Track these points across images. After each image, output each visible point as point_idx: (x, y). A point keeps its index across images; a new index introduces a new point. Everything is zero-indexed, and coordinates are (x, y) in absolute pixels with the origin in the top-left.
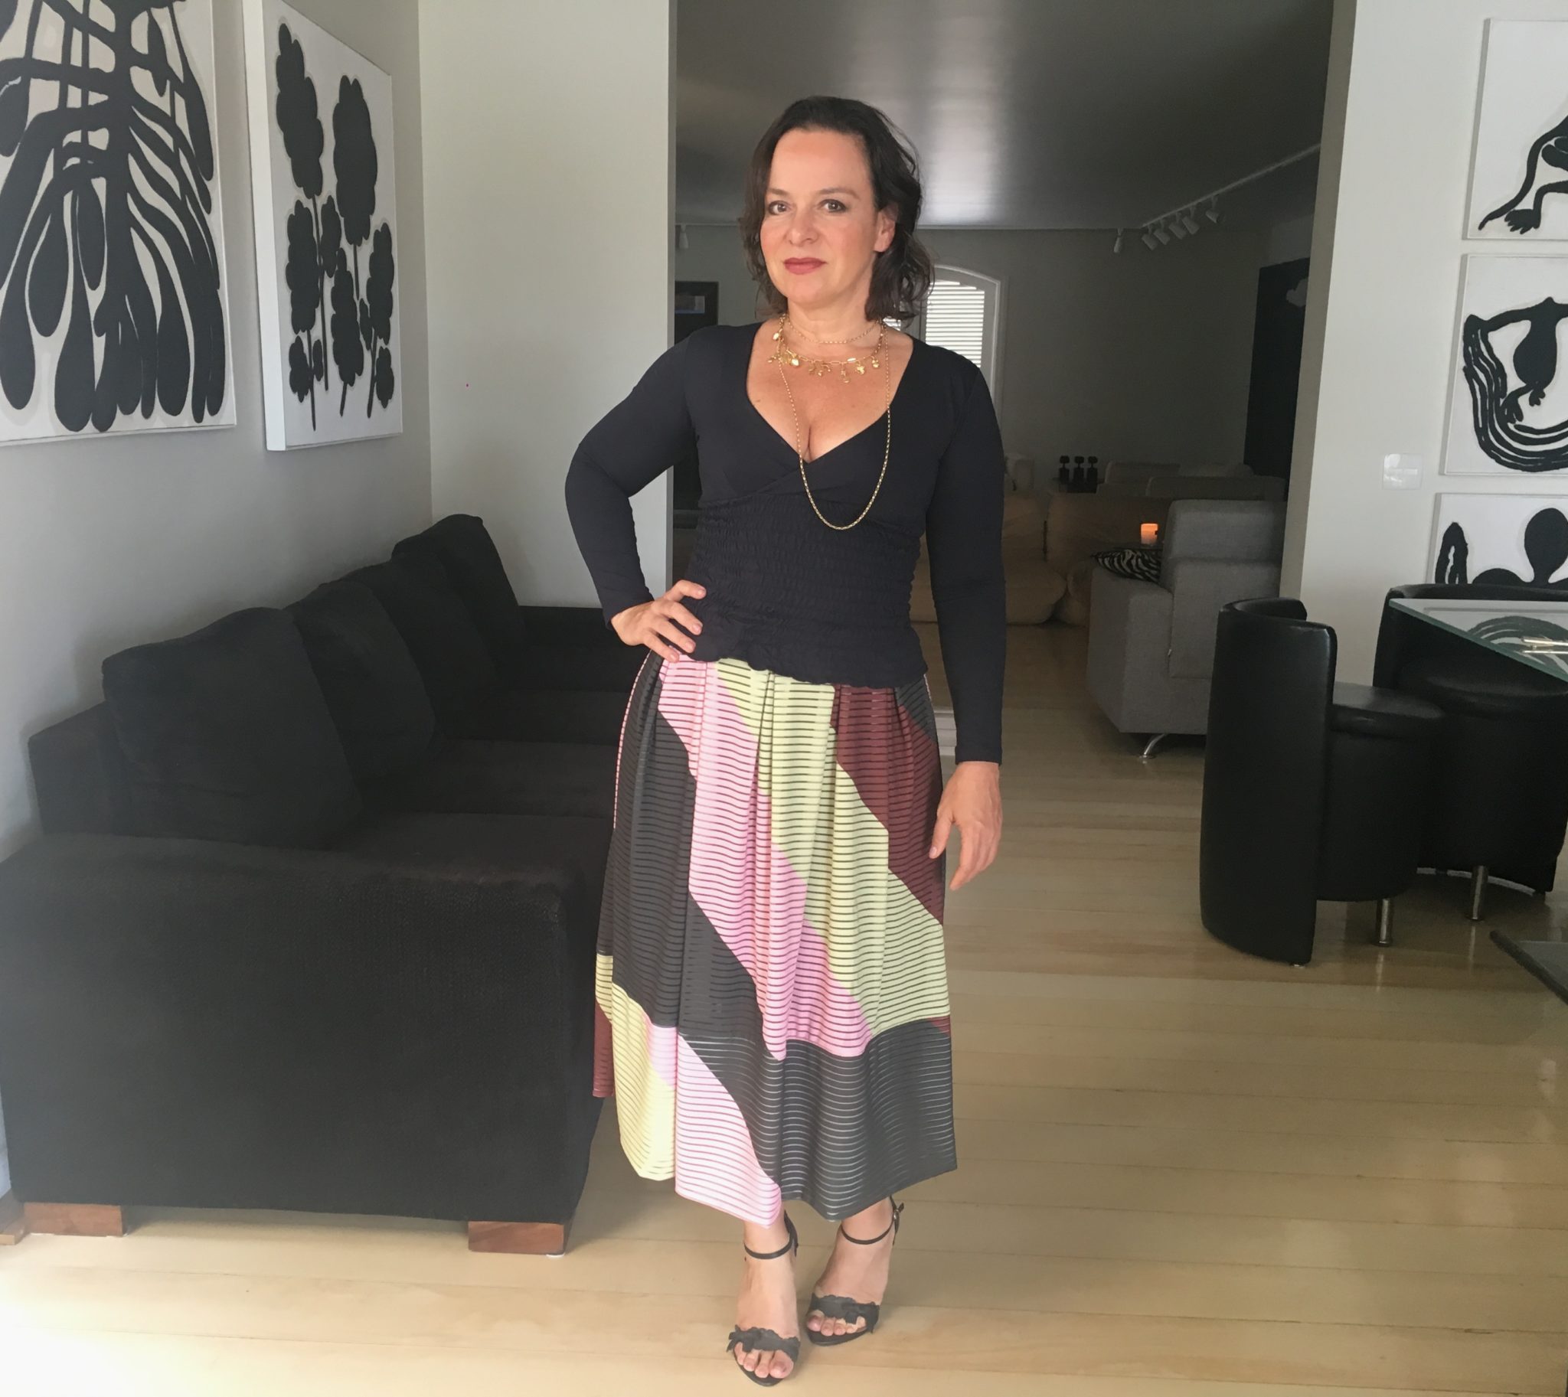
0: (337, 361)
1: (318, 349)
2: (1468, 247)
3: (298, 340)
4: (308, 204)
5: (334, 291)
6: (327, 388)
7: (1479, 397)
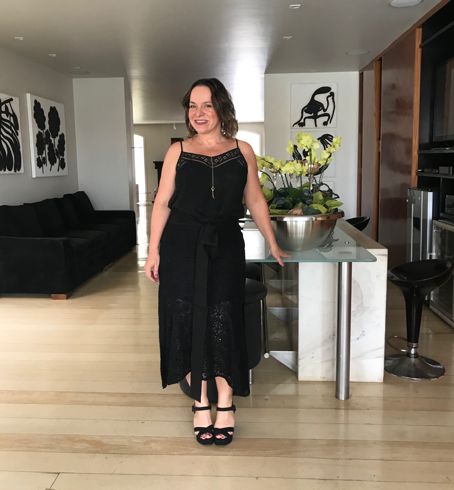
0: (49, 160)
1: (44, 159)
2: (291, 130)
3: (39, 157)
4: (41, 131)
5: (48, 148)
6: (46, 166)
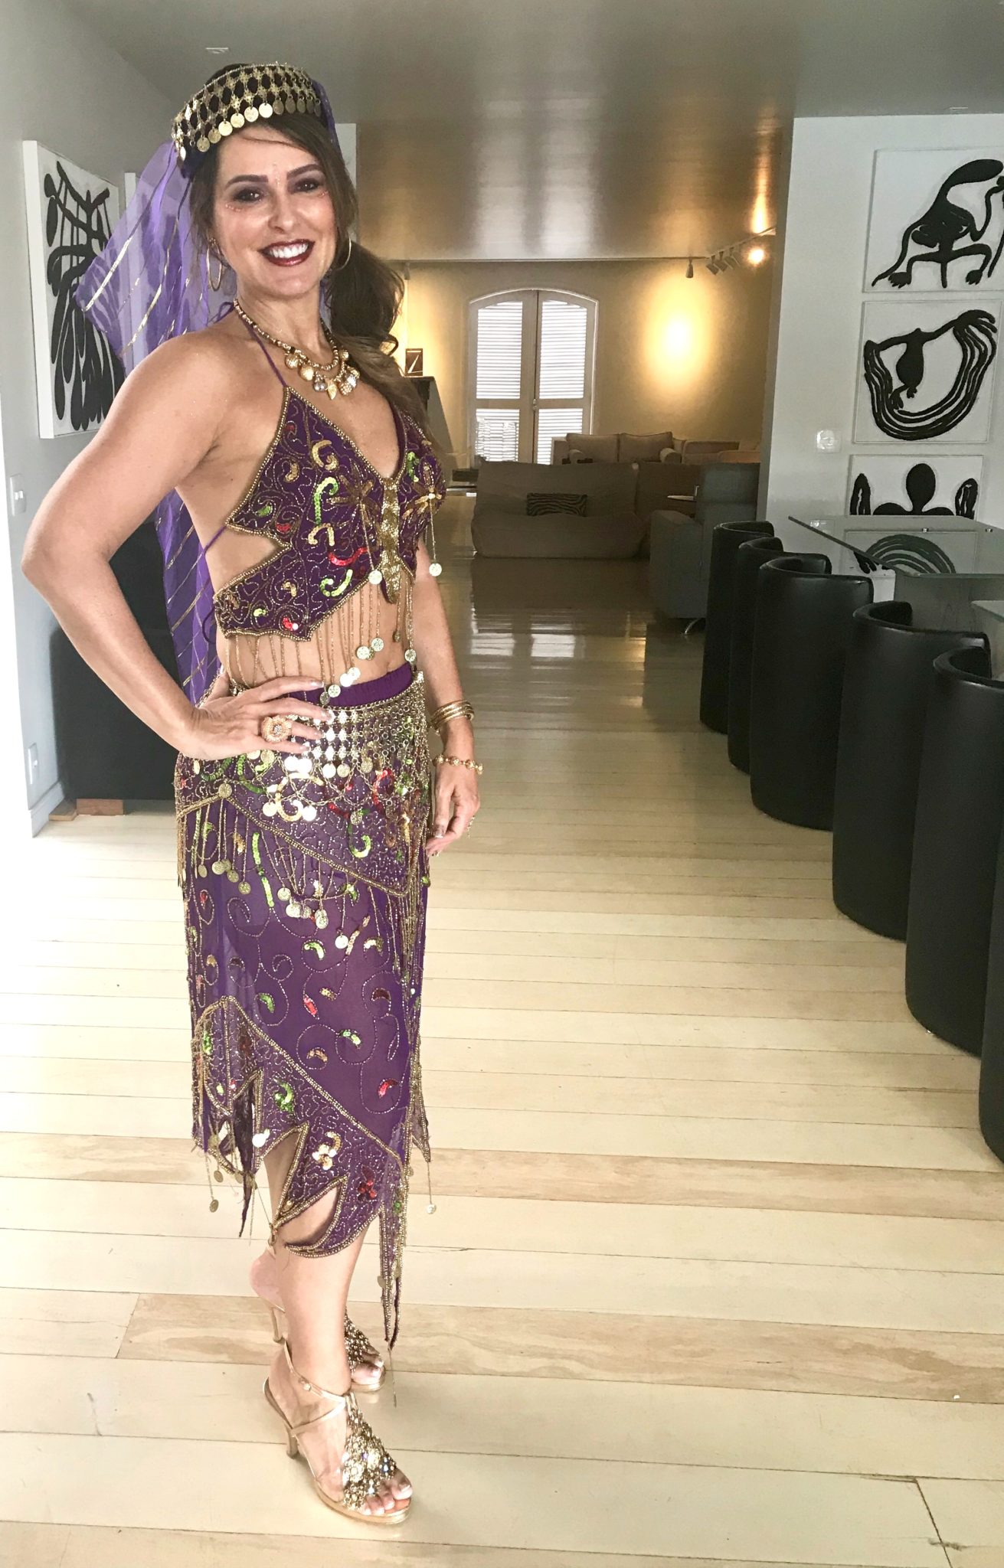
2: (866, 297)
7: (875, 392)
